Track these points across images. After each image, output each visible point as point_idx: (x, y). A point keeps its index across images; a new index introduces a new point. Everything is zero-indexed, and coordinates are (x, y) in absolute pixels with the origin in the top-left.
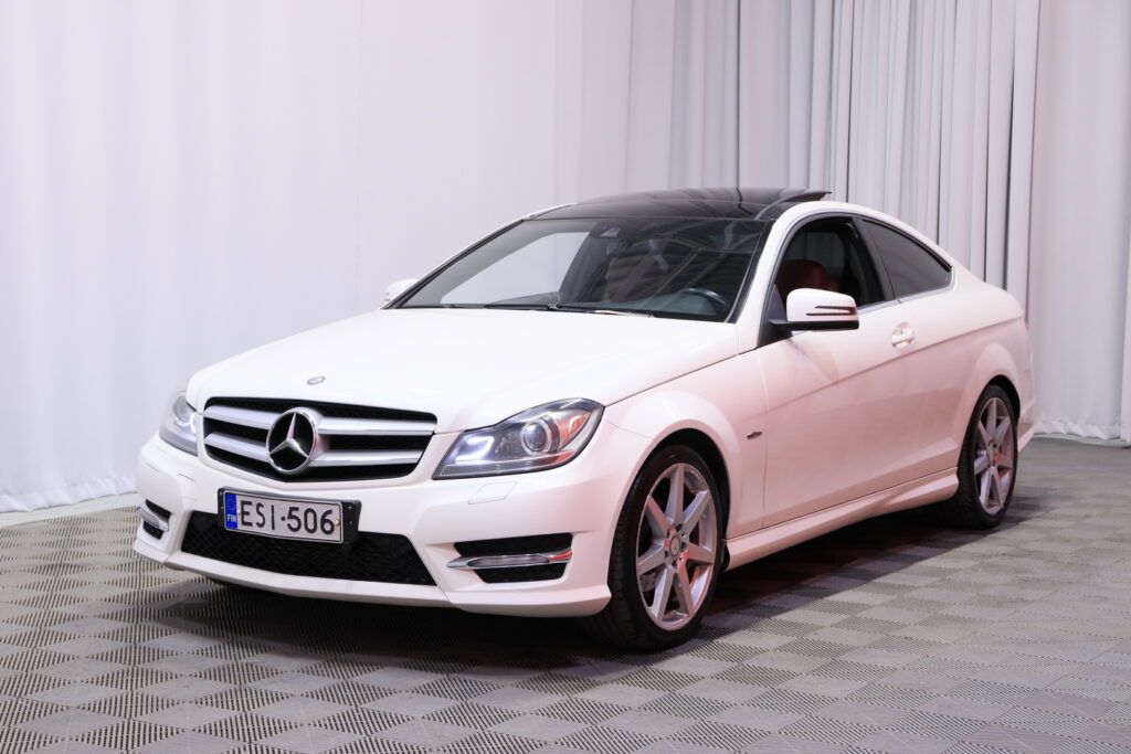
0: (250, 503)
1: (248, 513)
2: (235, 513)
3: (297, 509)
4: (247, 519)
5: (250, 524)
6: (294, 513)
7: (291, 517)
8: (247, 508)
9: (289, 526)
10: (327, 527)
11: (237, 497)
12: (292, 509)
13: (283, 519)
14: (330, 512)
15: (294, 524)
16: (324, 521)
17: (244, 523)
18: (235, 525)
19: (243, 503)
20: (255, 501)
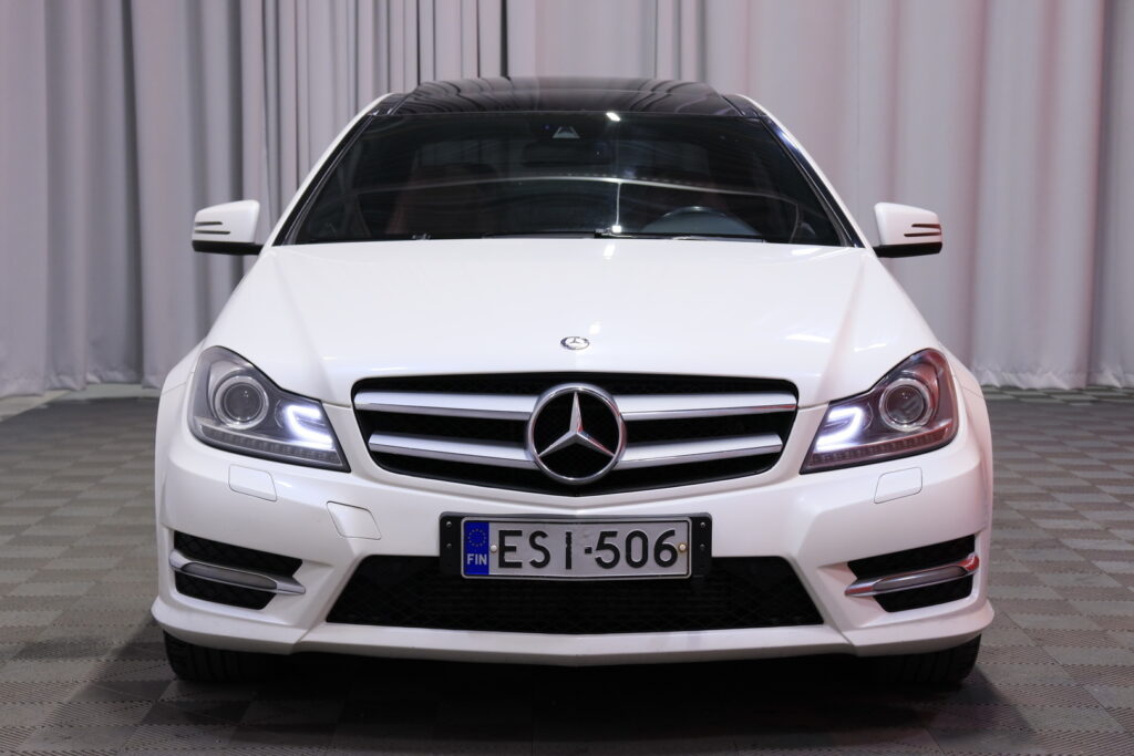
0: (518, 533)
1: (513, 549)
2: (485, 550)
3: (614, 534)
4: (509, 557)
5: (518, 565)
6: (608, 541)
7: (601, 546)
8: (509, 541)
9: (599, 561)
10: (666, 556)
11: (491, 526)
12: (604, 535)
13: (588, 551)
14: (671, 533)
15: (608, 556)
16: (660, 547)
17: (503, 564)
18: (485, 569)
19: (503, 534)
20: (528, 530)
